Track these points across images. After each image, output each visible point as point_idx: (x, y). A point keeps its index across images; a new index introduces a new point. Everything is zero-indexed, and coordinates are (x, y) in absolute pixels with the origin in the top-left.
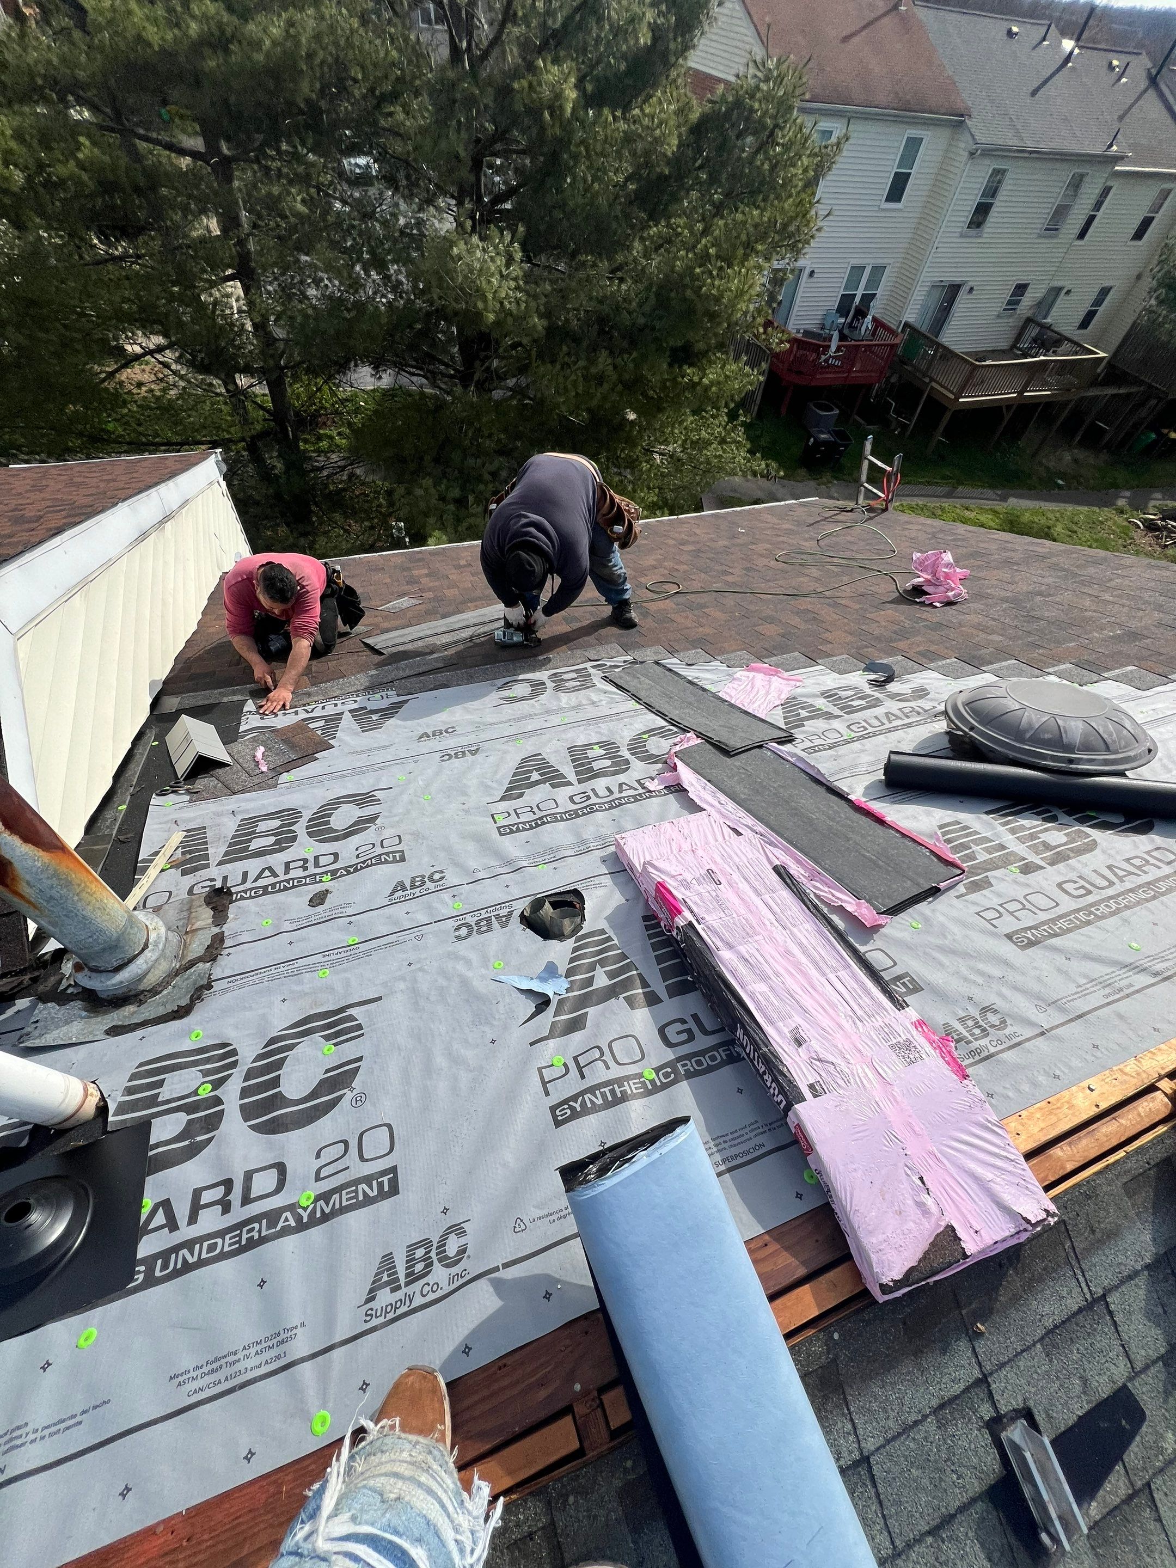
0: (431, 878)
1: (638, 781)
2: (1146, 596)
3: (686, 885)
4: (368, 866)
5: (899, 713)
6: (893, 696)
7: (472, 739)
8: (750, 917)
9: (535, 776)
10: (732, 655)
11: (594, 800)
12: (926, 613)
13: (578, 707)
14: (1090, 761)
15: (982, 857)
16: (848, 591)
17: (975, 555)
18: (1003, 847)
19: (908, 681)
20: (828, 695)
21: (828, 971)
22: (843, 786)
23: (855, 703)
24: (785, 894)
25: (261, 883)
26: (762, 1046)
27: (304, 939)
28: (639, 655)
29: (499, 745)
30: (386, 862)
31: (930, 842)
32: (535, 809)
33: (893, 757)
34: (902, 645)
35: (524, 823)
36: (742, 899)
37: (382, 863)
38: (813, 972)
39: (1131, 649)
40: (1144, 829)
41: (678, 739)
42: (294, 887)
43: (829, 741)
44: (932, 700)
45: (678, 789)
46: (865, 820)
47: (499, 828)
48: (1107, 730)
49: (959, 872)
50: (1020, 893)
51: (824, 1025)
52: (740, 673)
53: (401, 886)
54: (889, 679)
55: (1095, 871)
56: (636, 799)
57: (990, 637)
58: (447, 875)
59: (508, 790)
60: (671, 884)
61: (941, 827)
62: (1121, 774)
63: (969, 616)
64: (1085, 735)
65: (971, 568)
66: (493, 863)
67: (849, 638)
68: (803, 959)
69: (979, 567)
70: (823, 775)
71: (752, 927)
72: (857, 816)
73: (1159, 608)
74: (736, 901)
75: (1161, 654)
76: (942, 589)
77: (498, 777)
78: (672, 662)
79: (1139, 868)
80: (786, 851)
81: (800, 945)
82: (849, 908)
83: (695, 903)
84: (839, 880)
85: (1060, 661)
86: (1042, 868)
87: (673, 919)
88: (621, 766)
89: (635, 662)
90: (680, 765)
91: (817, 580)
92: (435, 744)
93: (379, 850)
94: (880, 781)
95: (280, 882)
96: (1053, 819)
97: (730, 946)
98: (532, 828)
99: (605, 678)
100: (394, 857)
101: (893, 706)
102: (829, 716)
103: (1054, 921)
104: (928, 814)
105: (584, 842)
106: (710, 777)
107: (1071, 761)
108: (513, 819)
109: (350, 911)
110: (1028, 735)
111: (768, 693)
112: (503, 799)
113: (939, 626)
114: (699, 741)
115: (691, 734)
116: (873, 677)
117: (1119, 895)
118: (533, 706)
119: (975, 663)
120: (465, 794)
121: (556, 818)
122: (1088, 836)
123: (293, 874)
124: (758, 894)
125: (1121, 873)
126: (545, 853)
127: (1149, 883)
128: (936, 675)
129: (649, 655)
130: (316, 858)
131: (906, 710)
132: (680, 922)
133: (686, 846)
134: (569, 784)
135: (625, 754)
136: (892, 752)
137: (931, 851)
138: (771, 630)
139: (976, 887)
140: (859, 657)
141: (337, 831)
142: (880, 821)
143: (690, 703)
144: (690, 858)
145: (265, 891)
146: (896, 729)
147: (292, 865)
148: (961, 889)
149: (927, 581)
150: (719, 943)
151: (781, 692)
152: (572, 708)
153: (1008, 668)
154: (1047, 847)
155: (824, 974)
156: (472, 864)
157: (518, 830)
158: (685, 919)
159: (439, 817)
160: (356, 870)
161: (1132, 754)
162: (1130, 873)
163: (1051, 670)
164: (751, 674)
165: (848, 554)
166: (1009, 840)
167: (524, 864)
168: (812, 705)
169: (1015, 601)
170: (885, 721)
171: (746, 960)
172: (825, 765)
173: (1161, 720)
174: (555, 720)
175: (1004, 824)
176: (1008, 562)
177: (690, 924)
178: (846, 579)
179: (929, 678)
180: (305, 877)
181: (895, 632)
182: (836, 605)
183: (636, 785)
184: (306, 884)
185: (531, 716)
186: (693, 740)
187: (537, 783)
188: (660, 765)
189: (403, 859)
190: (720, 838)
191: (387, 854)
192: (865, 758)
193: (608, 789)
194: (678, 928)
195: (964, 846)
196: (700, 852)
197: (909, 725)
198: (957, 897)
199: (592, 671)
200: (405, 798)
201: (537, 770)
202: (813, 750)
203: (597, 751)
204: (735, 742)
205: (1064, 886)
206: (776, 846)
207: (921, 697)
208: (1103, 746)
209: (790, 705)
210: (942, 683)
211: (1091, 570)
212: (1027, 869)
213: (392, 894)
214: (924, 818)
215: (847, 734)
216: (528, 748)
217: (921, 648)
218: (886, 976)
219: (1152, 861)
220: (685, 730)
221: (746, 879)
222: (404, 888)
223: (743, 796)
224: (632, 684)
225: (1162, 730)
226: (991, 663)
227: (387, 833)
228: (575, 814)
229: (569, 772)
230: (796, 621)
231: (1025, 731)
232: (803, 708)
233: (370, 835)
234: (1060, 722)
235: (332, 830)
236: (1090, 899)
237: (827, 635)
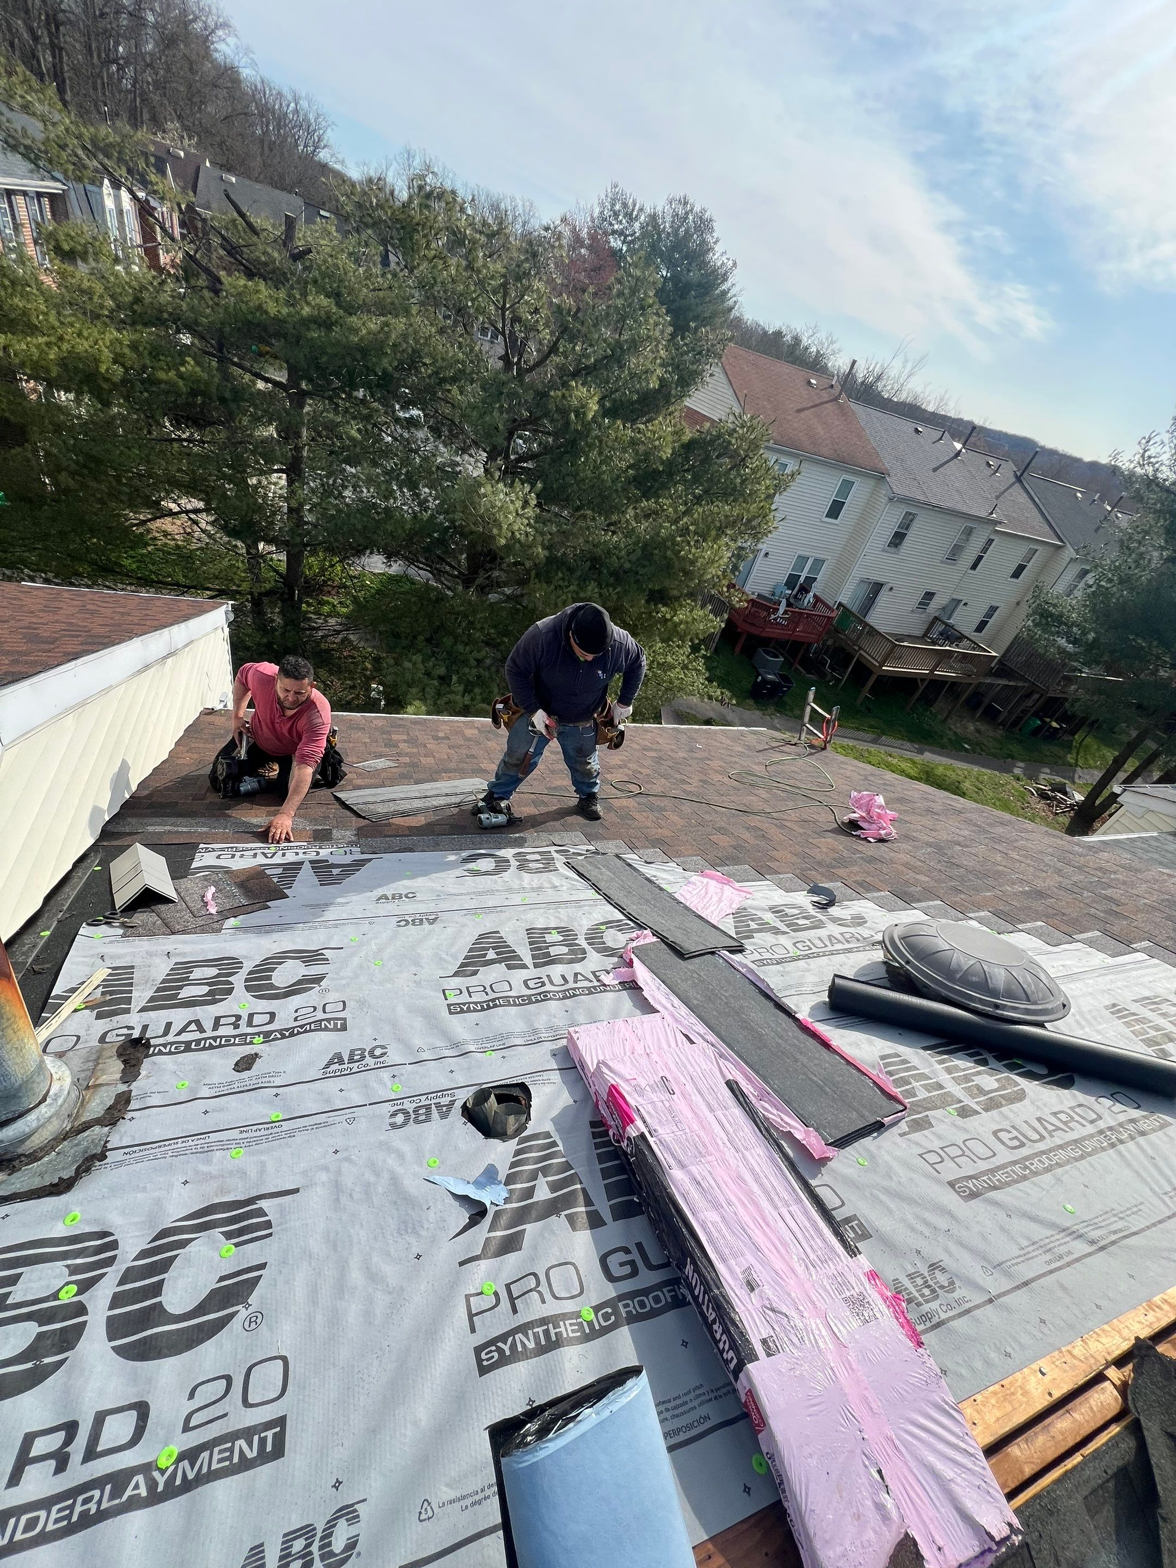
0: (372, 1054)
1: (594, 973)
2: (1047, 859)
3: (639, 1091)
4: (306, 1031)
5: (839, 937)
6: (835, 920)
7: (431, 907)
8: (702, 1134)
9: (491, 955)
10: (689, 859)
11: (548, 987)
12: (861, 846)
13: (539, 889)
14: (1014, 1009)
15: (922, 1094)
16: (793, 815)
17: (901, 800)
18: (940, 1087)
19: (848, 907)
20: (775, 910)
21: (780, 1204)
22: (790, 1003)
23: (801, 922)
24: (737, 1112)
25: (185, 1037)
26: (713, 1287)
27: (222, 1110)
28: (600, 846)
29: (457, 917)
30: (326, 1029)
31: (873, 1072)
32: (488, 990)
33: (838, 981)
34: (841, 872)
35: (476, 1003)
36: (695, 1113)
37: (321, 1030)
38: (765, 1204)
39: (1039, 905)
40: (1066, 1083)
41: (634, 935)
42: (220, 1046)
43: (776, 956)
44: (869, 928)
45: (632, 986)
46: (811, 1042)
47: (449, 1006)
48: (1026, 980)
49: (901, 1108)
50: (959, 1138)
51: (777, 1268)
52: (695, 877)
53: (338, 1058)
54: (831, 903)
55: (1026, 1122)
56: (591, 991)
57: (918, 877)
58: (390, 1050)
59: (463, 965)
60: (625, 1089)
61: (883, 1058)
62: (1041, 1025)
63: (900, 854)
64: (1008, 983)
65: (900, 812)
66: (439, 1043)
67: (794, 859)
68: (755, 1188)
69: (905, 811)
70: (772, 990)
71: (705, 1146)
72: (803, 1036)
73: (1059, 872)
74: (690, 1115)
75: (1064, 914)
76: (874, 826)
77: (453, 950)
78: (631, 857)
79: (1065, 1123)
80: (736, 1065)
81: (752, 1171)
82: (798, 1136)
83: (648, 1113)
84: (788, 1103)
85: (979, 908)
86: (978, 1113)
87: (624, 1128)
88: (578, 955)
89: (597, 853)
90: (636, 962)
91: (766, 801)
92: (391, 907)
93: (320, 1015)
94: (825, 1003)
95: (205, 1039)
96: (984, 1062)
97: (682, 1166)
98: (483, 1009)
99: (567, 864)
100: (336, 1024)
101: (835, 930)
102: (776, 931)
103: (992, 1171)
104: (871, 1042)
105: (535, 1031)
106: (664, 978)
107: (997, 1006)
108: (465, 998)
109: (278, 1082)
110: (958, 976)
111: (720, 901)
112: (456, 974)
113: (872, 860)
114: (655, 939)
115: (648, 932)
116: (816, 899)
117: (1050, 1150)
118: (496, 882)
119: (906, 898)
120: (417, 963)
121: (508, 1002)
122: (1017, 1084)
123: (222, 1031)
124: (712, 1110)
125: (1051, 1128)
126: (495, 1038)
127: (1075, 1141)
128: (871, 904)
129: (611, 847)
130: (251, 1016)
131: (847, 936)
132: (632, 1132)
133: (639, 1050)
134: (524, 967)
135: (583, 943)
136: (836, 976)
137: (875, 1083)
138: (724, 841)
139: (918, 1126)
140: (804, 878)
141: (278, 988)
142: (826, 1045)
143: (647, 901)
144: (644, 1061)
145: (188, 1047)
146: (837, 952)
147: (222, 1021)
148: (903, 1126)
149: (862, 817)
150: (671, 1161)
151: (732, 900)
152: (533, 890)
153: (935, 907)
154: (981, 1091)
155: (776, 1208)
156: (417, 1042)
157: (469, 1011)
158: (638, 1129)
159: (389, 986)
160: (292, 1035)
161: (1049, 1006)
162: (1058, 1129)
163: (971, 915)
164: (705, 880)
165: (791, 782)
166: (944, 1078)
167: (472, 1048)
168: (761, 919)
169: (938, 848)
170: (828, 943)
171: (698, 1183)
172: (773, 978)
173: (1071, 977)
174: (517, 899)
175: (941, 1062)
176: (929, 811)
177: (642, 1136)
178: (791, 804)
179: (864, 907)
180: (234, 1037)
181: (835, 859)
182: (782, 827)
183: (591, 977)
184: (234, 1044)
185: (491, 892)
186: (649, 938)
187: (492, 962)
188: (615, 960)
189: (344, 1028)
190: (673, 1045)
191: (328, 1020)
192: (810, 978)
193: (563, 977)
194: (629, 1139)
195: (905, 1081)
196: (655, 1057)
197: (849, 951)
198: (902, 1135)
199: (555, 855)
200: (356, 960)
201: (494, 948)
202: (762, 963)
203: (555, 937)
204: (689, 945)
205: (1000, 1134)
206: (727, 1059)
207: (860, 924)
208: (1023, 996)
209: (741, 915)
210: (879, 914)
211: (999, 830)
212: (965, 1112)
213: (327, 1066)
214: (865, 1046)
215: (793, 952)
216: (486, 924)
217: (858, 878)
218: (839, 1215)
219: (1077, 1118)
220: (641, 927)
221: (699, 1092)
222: (341, 1062)
223: (696, 1002)
224: (592, 873)
225: (1072, 986)
226: (919, 901)
227: (332, 997)
228: (527, 1001)
229: (526, 955)
230: (746, 835)
231: (956, 971)
232: (752, 920)
233: (311, 997)
234: (986, 968)
235: (272, 987)
236: (1025, 1152)
237: (774, 853)
